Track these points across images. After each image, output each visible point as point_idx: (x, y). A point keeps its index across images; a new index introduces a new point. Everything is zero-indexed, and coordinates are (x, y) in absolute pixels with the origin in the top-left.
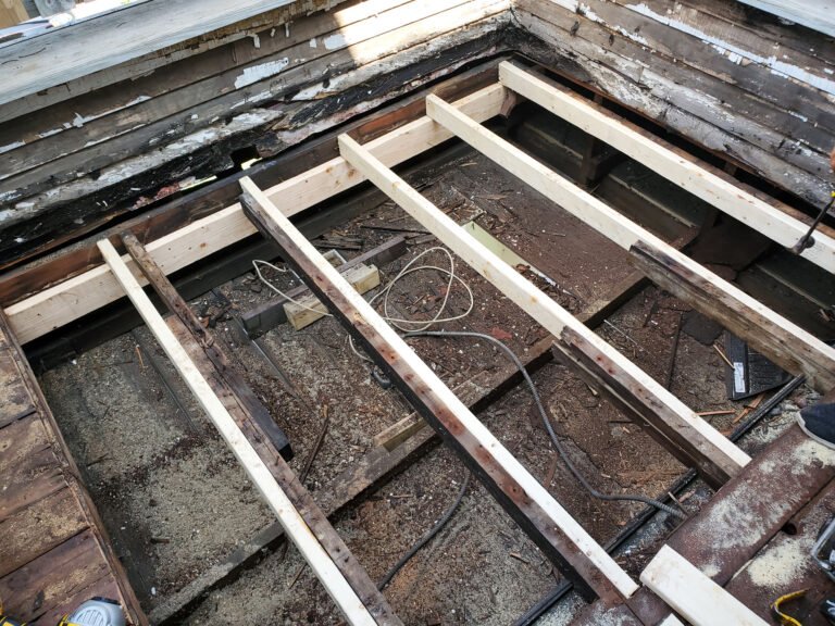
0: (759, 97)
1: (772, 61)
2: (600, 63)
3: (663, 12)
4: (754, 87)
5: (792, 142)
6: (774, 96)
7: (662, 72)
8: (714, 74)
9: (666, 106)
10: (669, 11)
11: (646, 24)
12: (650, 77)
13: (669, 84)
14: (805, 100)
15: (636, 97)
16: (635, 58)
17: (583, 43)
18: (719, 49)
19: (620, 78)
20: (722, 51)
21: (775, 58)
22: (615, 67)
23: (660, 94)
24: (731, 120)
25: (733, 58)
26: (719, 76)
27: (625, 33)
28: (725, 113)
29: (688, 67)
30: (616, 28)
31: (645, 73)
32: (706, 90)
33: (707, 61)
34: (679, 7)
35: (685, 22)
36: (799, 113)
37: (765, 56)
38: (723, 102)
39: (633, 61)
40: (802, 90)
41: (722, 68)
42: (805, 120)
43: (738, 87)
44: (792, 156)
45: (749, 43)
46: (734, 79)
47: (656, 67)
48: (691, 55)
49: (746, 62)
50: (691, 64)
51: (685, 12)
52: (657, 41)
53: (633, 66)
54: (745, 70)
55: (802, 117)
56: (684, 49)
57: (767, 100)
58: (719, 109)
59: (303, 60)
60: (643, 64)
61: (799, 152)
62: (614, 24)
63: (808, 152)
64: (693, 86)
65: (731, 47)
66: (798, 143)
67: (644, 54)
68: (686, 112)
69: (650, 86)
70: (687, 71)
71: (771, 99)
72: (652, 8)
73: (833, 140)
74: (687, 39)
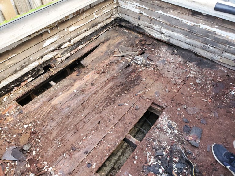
0: (196, 34)
2: (148, 27)
3: (167, 13)
4: (195, 31)
5: (206, 45)
6: (201, 34)
7: (167, 29)
8: (183, 28)
9: (169, 38)
10: (169, 12)
11: (162, 16)
12: (163, 30)
13: (170, 32)
14: (210, 34)
15: (160, 36)
17: (142, 22)
18: (184, 22)
19: (154, 31)
20: (185, 23)
21: (201, 24)
22: (153, 28)
23: (167, 34)
24: (188, 40)
25: (188, 24)
26: (185, 29)
27: (155, 18)
28: (187, 39)
30: (153, 17)
32: (181, 33)
33: (181, 25)
34: (172, 11)
35: (174, 15)
36: (208, 38)
37: (198, 23)
38: (186, 36)
39: (158, 26)
40: (209, 32)
41: (185, 27)
43: (190, 32)
44: (207, 49)
45: (193, 20)
46: (189, 30)
47: (166, 27)
48: (176, 24)
49: (192, 25)
50: (176, 26)
51: (173, 12)
52: (166, 20)
53: (158, 27)
54: (192, 27)
55: (209, 39)
56: (174, 22)
57: (199, 35)
58: (185, 38)
59: (63, 35)
60: (161, 27)
61: (209, 48)
62: (152, 16)
63: (211, 48)
64: (177, 32)
65: (188, 21)
66: (208, 46)
67: (162, 24)
68: (175, 39)
69: (164, 33)
70: (175, 28)
71: (200, 34)
72: (164, 12)
73: (218, 44)
74: (174, 20)
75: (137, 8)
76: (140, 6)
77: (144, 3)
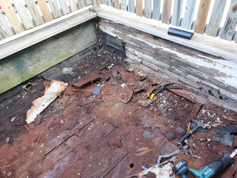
0: (162, 56)
1: (162, 47)
3: (135, 36)
4: (160, 54)
5: (172, 67)
7: (139, 51)
8: (150, 51)
9: (142, 60)
10: (137, 36)
11: (132, 39)
13: (141, 54)
14: (172, 56)
15: (135, 58)
16: (132, 48)
19: (130, 53)
20: (151, 46)
23: (140, 57)
24: (157, 62)
25: (154, 47)
26: (152, 52)
27: (128, 42)
28: (155, 60)
29: (144, 50)
30: (126, 41)
31: (135, 51)
32: (150, 55)
33: (148, 48)
34: (139, 35)
35: (141, 39)
36: (172, 60)
37: (161, 46)
38: (154, 58)
40: (171, 54)
41: (152, 50)
42: (174, 61)
43: (157, 54)
44: (173, 70)
45: (156, 43)
46: (155, 52)
47: (137, 50)
48: (144, 47)
49: (157, 48)
52: (136, 43)
53: (132, 50)
54: (157, 50)
56: (142, 45)
58: (154, 60)
60: (134, 50)
61: (174, 69)
63: (176, 69)
64: (147, 54)
65: (153, 44)
66: (174, 67)
67: (134, 47)
68: (147, 61)
69: (137, 55)
70: (144, 51)
71: (165, 57)
72: (133, 36)
73: (181, 66)
74: (142, 43)
75: (113, 33)
76: (115, 30)
77: (117, 28)
